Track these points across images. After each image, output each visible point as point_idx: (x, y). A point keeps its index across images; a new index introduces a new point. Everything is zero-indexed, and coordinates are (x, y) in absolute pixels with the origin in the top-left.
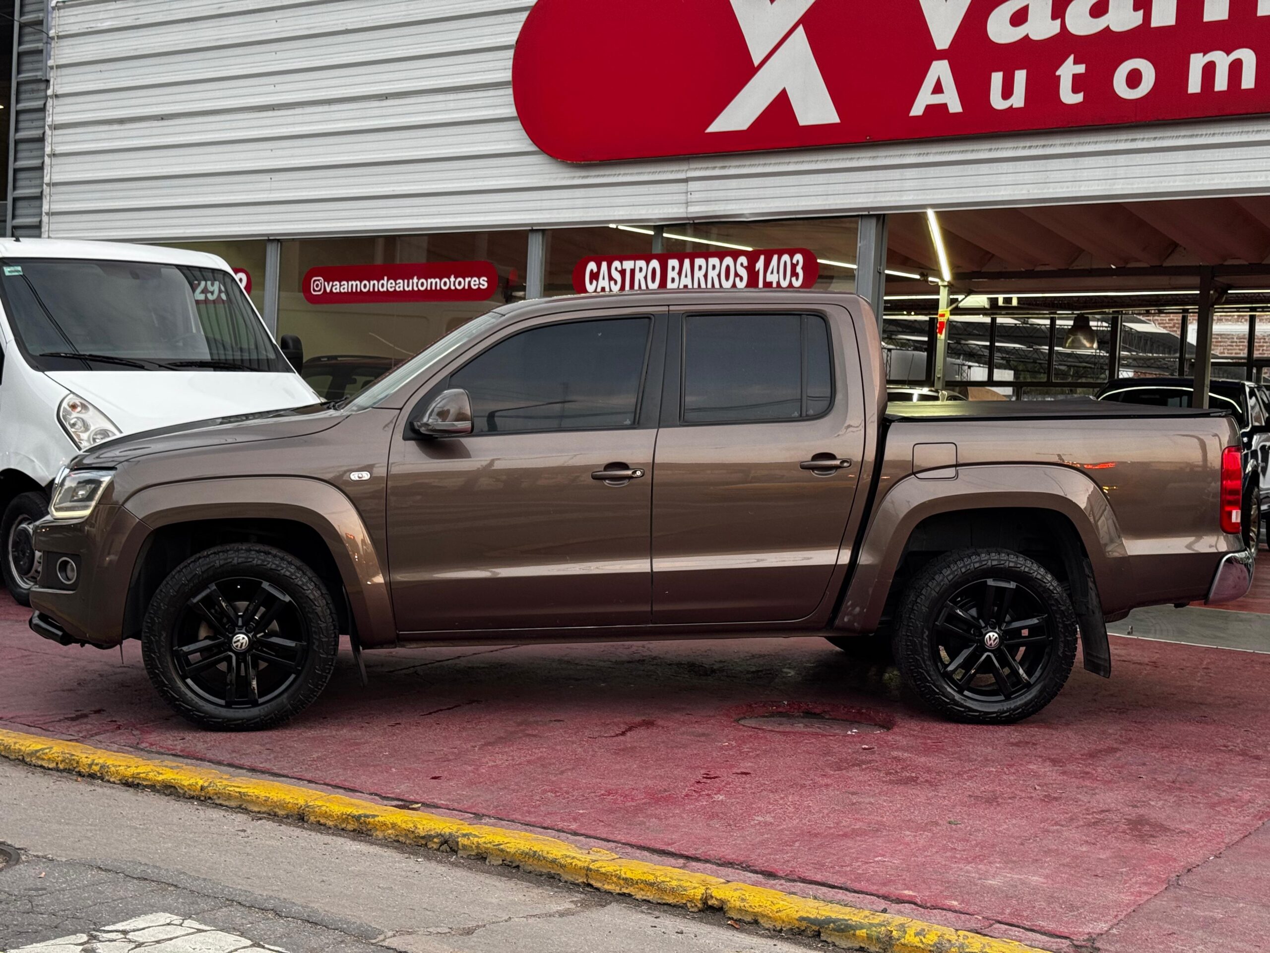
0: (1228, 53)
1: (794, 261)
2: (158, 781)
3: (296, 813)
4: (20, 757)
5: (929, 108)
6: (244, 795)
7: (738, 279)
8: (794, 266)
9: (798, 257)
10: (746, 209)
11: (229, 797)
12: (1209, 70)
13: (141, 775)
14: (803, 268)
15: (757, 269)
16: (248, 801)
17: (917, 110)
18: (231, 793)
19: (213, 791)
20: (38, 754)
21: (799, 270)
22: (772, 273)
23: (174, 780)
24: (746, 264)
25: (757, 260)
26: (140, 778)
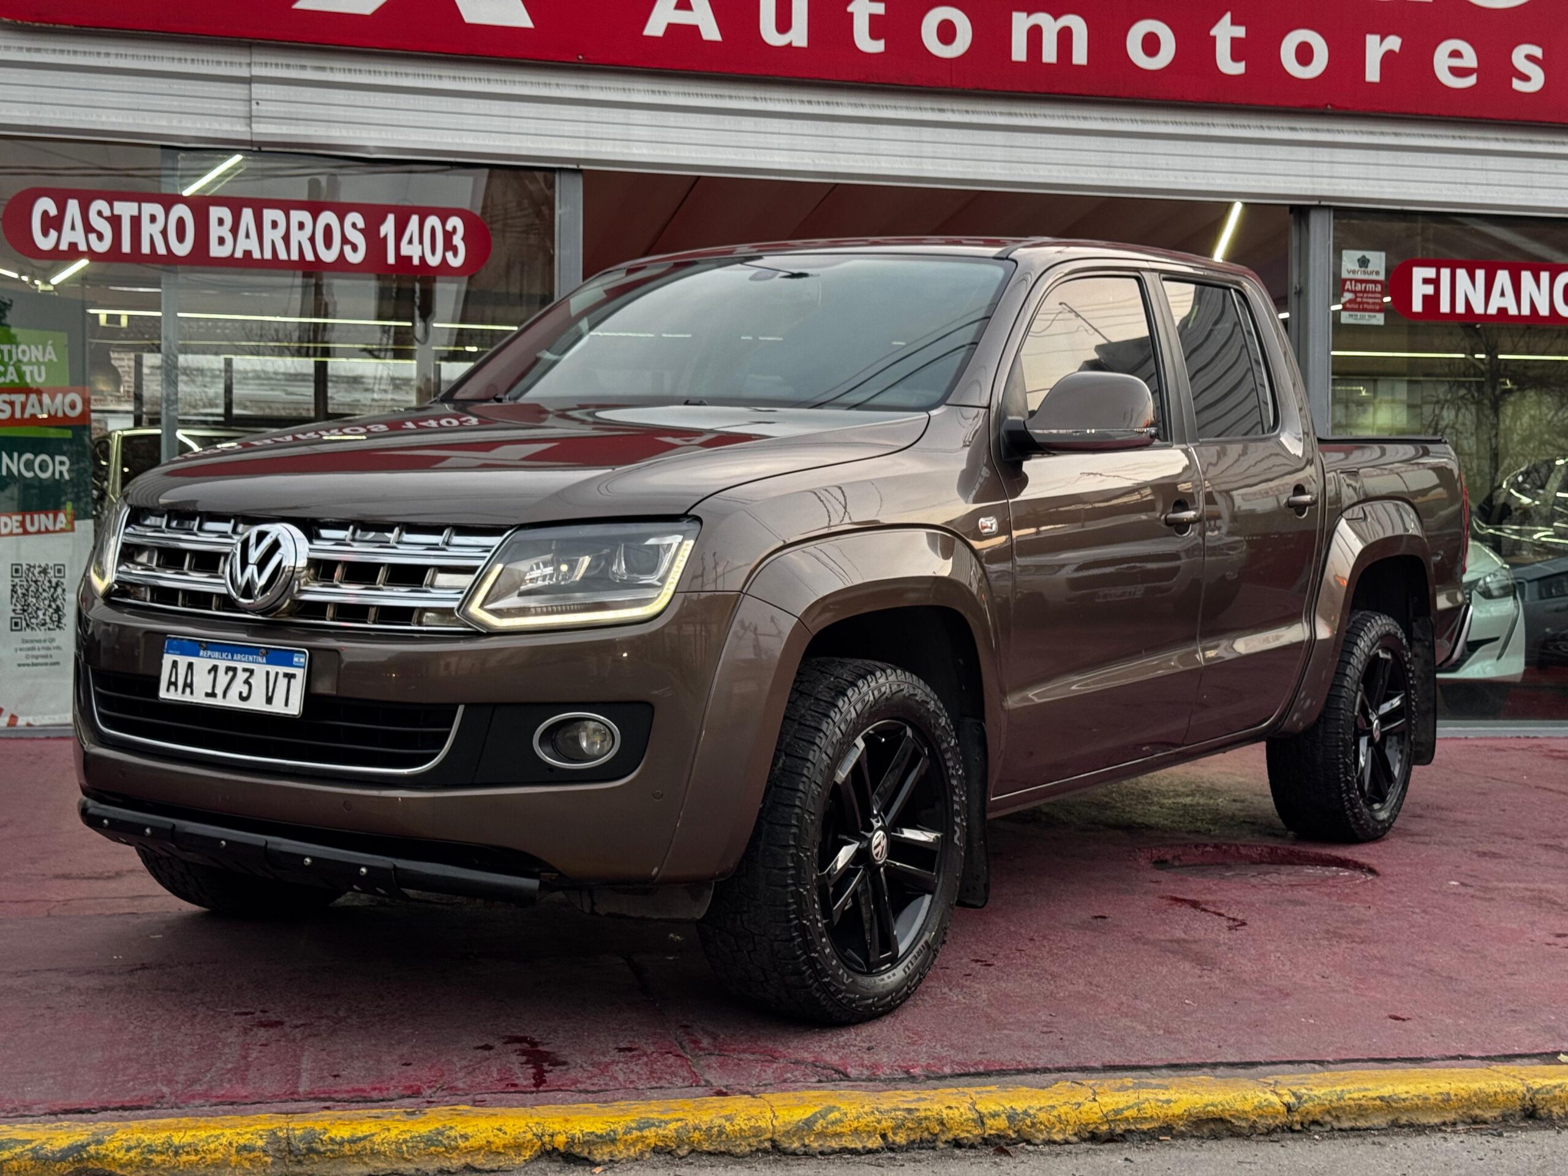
0: (1056, 17)
1: (449, 227)
2: (1180, 1117)
3: (1519, 1108)
4: (767, 1145)
5: (672, 28)
6: (1394, 1101)
7: (347, 249)
8: (448, 236)
9: (455, 222)
10: (370, 139)
11: (1361, 1111)
12: (1035, 35)
13: (1127, 1113)
14: (463, 239)
15: (382, 234)
16: (1407, 1110)
17: (655, 27)
18: (1363, 1102)
19: (1318, 1109)
20: (818, 1127)
21: (458, 240)
22: (410, 242)
23: (1212, 1105)
24: (361, 224)
25: (383, 220)
26: (1127, 1119)
